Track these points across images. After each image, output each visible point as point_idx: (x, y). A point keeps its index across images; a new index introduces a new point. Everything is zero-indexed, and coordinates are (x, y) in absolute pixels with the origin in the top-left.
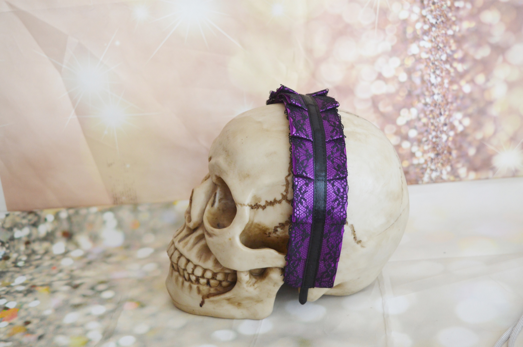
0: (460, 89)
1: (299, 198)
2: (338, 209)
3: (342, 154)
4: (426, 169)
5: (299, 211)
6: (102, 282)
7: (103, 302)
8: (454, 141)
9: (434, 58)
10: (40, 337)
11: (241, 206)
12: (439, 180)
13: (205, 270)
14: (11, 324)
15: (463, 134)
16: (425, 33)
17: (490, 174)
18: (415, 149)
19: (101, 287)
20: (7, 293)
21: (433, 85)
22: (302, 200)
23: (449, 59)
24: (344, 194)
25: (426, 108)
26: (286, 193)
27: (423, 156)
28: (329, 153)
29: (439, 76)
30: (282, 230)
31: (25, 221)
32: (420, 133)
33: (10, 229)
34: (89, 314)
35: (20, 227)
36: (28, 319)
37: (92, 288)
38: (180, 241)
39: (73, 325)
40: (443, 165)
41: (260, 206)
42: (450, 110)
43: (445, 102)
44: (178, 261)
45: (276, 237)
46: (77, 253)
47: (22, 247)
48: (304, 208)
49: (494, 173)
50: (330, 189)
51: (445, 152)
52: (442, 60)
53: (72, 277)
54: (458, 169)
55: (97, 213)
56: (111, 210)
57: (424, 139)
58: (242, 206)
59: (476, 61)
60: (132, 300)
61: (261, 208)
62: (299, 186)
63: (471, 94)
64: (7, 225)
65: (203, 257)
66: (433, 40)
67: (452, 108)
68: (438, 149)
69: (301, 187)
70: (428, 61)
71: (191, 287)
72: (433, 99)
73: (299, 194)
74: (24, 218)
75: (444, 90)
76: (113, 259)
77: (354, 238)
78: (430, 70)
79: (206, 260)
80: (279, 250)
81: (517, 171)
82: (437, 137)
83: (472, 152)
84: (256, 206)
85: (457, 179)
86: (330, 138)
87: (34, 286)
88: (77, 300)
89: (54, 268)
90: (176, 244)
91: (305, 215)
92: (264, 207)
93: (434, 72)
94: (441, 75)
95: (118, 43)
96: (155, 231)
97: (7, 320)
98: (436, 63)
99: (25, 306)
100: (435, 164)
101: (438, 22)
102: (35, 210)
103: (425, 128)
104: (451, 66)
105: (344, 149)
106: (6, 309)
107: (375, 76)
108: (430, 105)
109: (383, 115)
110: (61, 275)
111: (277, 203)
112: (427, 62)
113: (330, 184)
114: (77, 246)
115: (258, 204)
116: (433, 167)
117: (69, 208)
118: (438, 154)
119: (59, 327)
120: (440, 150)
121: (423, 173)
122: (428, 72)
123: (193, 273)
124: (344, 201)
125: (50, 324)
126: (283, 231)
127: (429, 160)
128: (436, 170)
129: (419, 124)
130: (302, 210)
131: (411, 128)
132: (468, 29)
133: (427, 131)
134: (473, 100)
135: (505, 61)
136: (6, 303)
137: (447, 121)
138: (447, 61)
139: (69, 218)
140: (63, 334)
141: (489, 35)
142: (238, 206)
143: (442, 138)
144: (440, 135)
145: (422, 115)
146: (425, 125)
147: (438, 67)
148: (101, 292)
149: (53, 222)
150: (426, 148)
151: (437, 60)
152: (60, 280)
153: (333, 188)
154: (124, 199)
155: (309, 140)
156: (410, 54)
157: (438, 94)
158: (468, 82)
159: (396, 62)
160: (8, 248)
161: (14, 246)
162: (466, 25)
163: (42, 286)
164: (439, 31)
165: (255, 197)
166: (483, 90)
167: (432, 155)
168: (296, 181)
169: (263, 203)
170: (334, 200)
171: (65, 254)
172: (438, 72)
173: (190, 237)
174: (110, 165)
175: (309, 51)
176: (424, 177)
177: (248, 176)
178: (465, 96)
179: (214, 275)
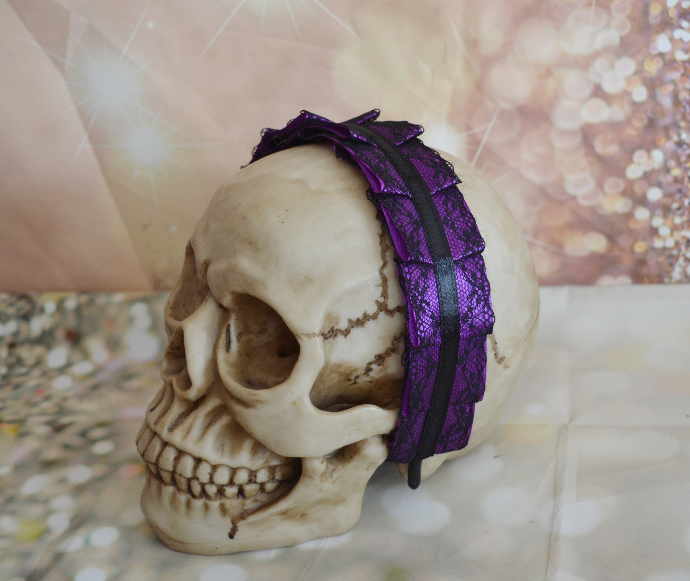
1: (417, 302)
2: (479, 308)
3: (464, 213)
5: (423, 326)
11: (308, 337)
13: (234, 471)
22: (424, 305)
24: (483, 281)
26: (384, 298)
28: (442, 214)
30: (381, 367)
38: (172, 429)
41: (339, 330)
44: (175, 466)
45: (369, 382)
48: (428, 318)
50: (460, 276)
58: (311, 338)
61: (340, 334)
62: (413, 281)
65: (227, 448)
69: (417, 282)
71: (206, 507)
73: (417, 295)
77: (495, 354)
79: (235, 450)
84: (331, 333)
86: (437, 187)
90: (165, 434)
91: (432, 330)
92: (345, 332)
105: (463, 203)
111: (369, 320)
113: (459, 268)
115: (335, 328)
123: (211, 482)
124: (485, 293)
126: (382, 369)
130: (426, 322)
142: (301, 339)
153: (465, 274)
155: (407, 197)
165: (329, 317)
168: (406, 273)
169: (343, 325)
170: (470, 295)
173: (192, 416)
177: (309, 280)
179: (252, 475)
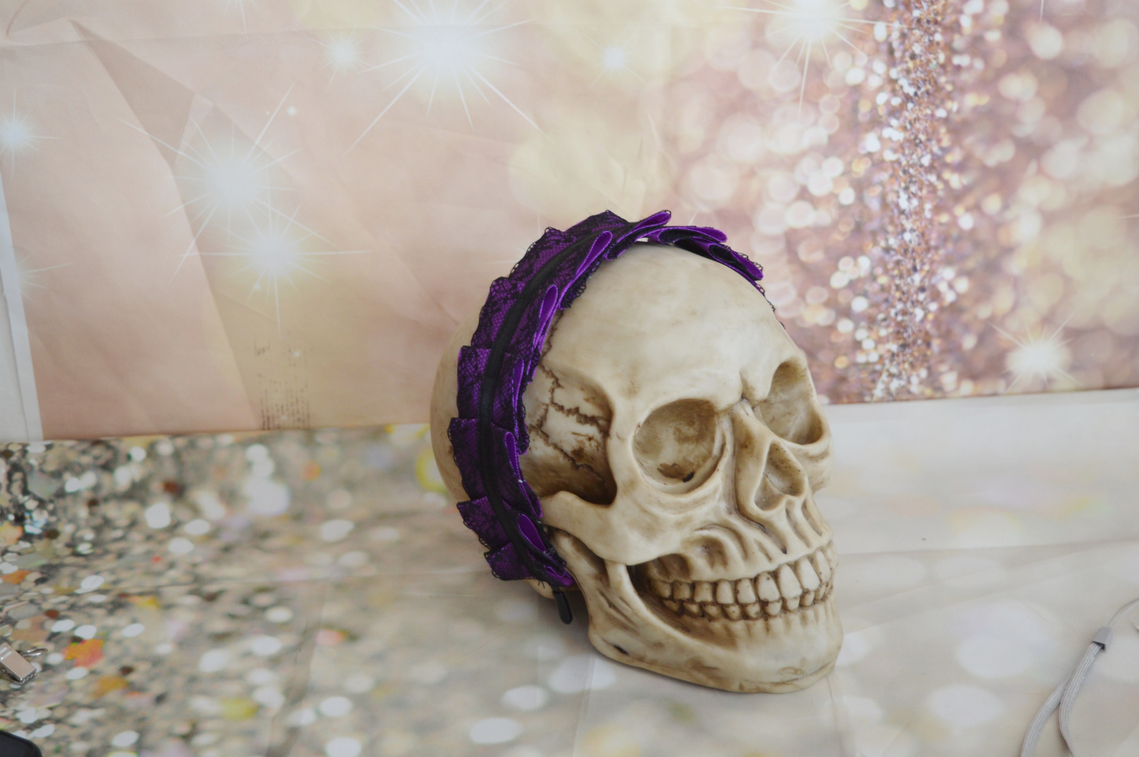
0: (954, 221)
4: (880, 373)
6: (263, 590)
7: (273, 629)
8: (937, 322)
9: (908, 162)
10: (160, 699)
12: (902, 396)
14: (93, 672)
15: (955, 309)
16: (894, 112)
17: (1001, 386)
18: (861, 334)
19: (263, 600)
20: (72, 607)
21: (902, 212)
23: (936, 164)
25: (887, 258)
27: (876, 348)
29: (915, 195)
31: (86, 460)
32: (874, 305)
33: (57, 475)
34: (248, 654)
35: (78, 470)
36: (127, 662)
37: (246, 602)
39: (222, 676)
40: (912, 365)
42: (932, 262)
43: (924, 246)
46: (197, 527)
47: (83, 512)
49: (1008, 385)
51: (919, 342)
52: (922, 166)
53: (198, 579)
54: (940, 374)
55: (232, 446)
56: (261, 441)
57: (881, 316)
59: (985, 171)
60: (329, 626)
63: (973, 231)
64: (51, 467)
66: (909, 126)
67: (936, 258)
68: (905, 335)
70: (896, 166)
72: (903, 239)
74: (84, 452)
75: (924, 223)
76: (274, 542)
78: (899, 185)
81: (1050, 380)
82: (905, 313)
83: (969, 342)
85: (938, 394)
87: (124, 595)
88: (220, 625)
89: (157, 559)
93: (906, 189)
94: (919, 194)
95: (292, 111)
96: (350, 485)
97: (85, 664)
98: (911, 171)
99: (116, 635)
100: (898, 364)
101: (919, 93)
102: (103, 439)
103: (884, 295)
104: (939, 177)
106: (77, 640)
107: (793, 193)
108: (894, 250)
109: (804, 267)
110: (173, 574)
112: (894, 169)
114: (196, 512)
116: (894, 370)
117: (174, 435)
118: (904, 346)
119: (193, 679)
120: (909, 336)
121: (874, 382)
122: (896, 187)
125: (172, 672)
127: (887, 355)
128: (899, 376)
129: (873, 288)
131: (857, 294)
132: (975, 109)
133: (886, 300)
134: (977, 244)
135: (1040, 171)
136: (74, 629)
137: (927, 284)
138: (931, 169)
139: (177, 455)
140: (204, 693)
141: (1014, 120)
143: (915, 316)
144: (911, 310)
145: (879, 271)
146: (883, 289)
147: (914, 179)
148: (264, 609)
149: (144, 462)
150: (883, 332)
151: (913, 166)
152: (174, 583)
154: (284, 419)
156: (863, 152)
157: (912, 230)
158: (968, 210)
159: (835, 166)
160: (52, 513)
161: (65, 509)
162: (972, 100)
163: (141, 594)
164: (920, 110)
166: (997, 225)
167: (894, 347)
171: (174, 529)
172: (913, 189)
174: (260, 352)
175: (671, 140)
176: (875, 388)
178: (962, 236)
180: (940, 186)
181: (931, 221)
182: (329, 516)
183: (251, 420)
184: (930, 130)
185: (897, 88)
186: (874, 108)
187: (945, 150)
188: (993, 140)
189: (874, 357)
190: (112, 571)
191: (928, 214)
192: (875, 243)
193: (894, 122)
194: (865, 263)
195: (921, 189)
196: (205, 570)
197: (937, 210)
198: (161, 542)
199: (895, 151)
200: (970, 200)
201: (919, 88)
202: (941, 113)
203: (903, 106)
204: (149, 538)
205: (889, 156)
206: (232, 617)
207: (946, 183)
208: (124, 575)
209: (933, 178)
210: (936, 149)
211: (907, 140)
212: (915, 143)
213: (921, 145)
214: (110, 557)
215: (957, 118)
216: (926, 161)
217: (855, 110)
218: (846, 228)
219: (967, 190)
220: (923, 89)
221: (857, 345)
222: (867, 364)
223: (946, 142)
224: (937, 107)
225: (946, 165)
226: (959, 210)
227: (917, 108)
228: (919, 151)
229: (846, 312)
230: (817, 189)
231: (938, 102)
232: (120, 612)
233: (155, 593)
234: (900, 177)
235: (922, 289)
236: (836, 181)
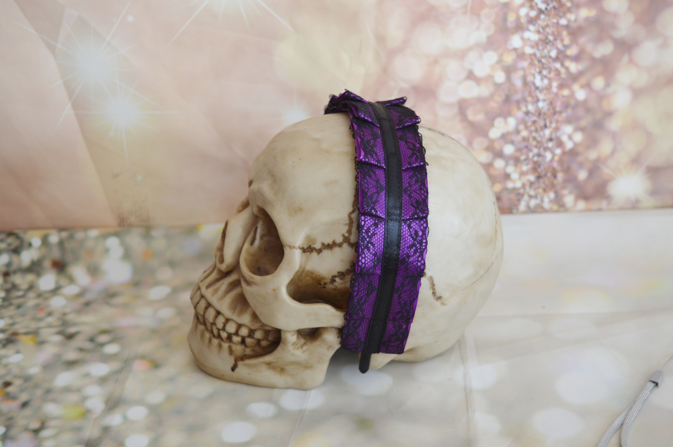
0: (572, 95)
1: (365, 242)
2: (415, 257)
3: (422, 187)
4: (522, 195)
5: (365, 259)
6: (104, 332)
7: (106, 359)
8: (561, 162)
9: (541, 54)
10: (25, 405)
11: (290, 248)
12: (539, 209)
13: (239, 326)
15: (573, 153)
16: (532, 21)
17: (604, 204)
18: (510, 169)
19: (103, 338)
21: (537, 88)
22: (369, 245)
23: (561, 56)
24: (423, 239)
25: (527, 118)
26: (349, 234)
27: (520, 178)
28: (405, 185)
29: (545, 77)
30: (342, 281)
31: (2, 246)
32: (519, 150)
34: (87, 375)
36: (8, 379)
37: (92, 340)
38: (208, 287)
39: (67, 390)
40: (545, 190)
41: (314, 249)
42: (557, 122)
43: (552, 111)
44: (205, 312)
45: (334, 289)
46: (71, 290)
48: (371, 255)
49: (609, 203)
50: (405, 231)
51: (549, 174)
52: (550, 57)
53: (65, 323)
54: (563, 196)
55: (97, 238)
56: (116, 234)
57: (523, 157)
58: (292, 249)
59: (594, 61)
60: (143, 357)
61: (315, 252)
62: (366, 227)
63: (585, 102)
65: (238, 309)
66: (541, 30)
67: (560, 119)
68: (539, 170)
69: (369, 228)
70: (533, 57)
71: (220, 346)
72: (538, 107)
73: (366, 237)
74: (2, 241)
75: (552, 96)
76: (118, 300)
77: (433, 293)
78: (535, 70)
79: (241, 313)
80: (337, 305)
81: (637, 201)
82: (539, 155)
83: (582, 175)
84: (309, 249)
85: (562, 209)
86: (407, 165)
87: (15, 334)
88: (72, 355)
89: (42, 310)
90: (203, 290)
91: (373, 264)
92: (319, 251)
93: (540, 73)
94: (549, 76)
95: (130, 19)
96: (172, 264)
98: (544, 61)
99: (5, 361)
100: (535, 189)
101: (549, 8)
102: (16, 231)
103: (525, 144)
104: (562, 65)
105: (425, 181)
107: (464, 75)
108: (532, 114)
109: (472, 125)
110: (50, 320)
111: (336, 247)
112: (532, 60)
113: (406, 226)
114: (71, 280)
115: (312, 247)
116: (532, 193)
117: (61, 229)
118: (539, 177)
119: (49, 391)
120: (542, 172)
121: (519, 200)
122: (533, 71)
123: (224, 329)
124: (422, 247)
125: (36, 386)
126: (343, 282)
127: (527, 183)
128: (536, 197)
129: (517, 138)
130: (369, 257)
131: (507, 142)
132: (587, 19)
133: (526, 147)
134: (588, 110)
135: (631, 61)
137: (554, 136)
138: (557, 59)
139: (61, 243)
140: (54, 401)
141: (613, 26)
142: (286, 248)
143: (546, 157)
144: (543, 153)
145: (522, 127)
146: (525, 139)
147: (545, 66)
148: (102, 345)
149: (40, 248)
150: (525, 168)
151: (545, 57)
152: (50, 326)
153: (410, 230)
154: (133, 219)
155: (381, 168)
156: (510, 48)
157: (544, 100)
158: (582, 87)
159: (491, 57)
162: (584, 13)
163: (26, 334)
164: (549, 20)
165: (309, 238)
166: (601, 97)
167: (532, 178)
168: (362, 221)
169: (318, 246)
170: (409, 246)
171: (56, 291)
172: (545, 72)
173: (221, 282)
174: (115, 176)
175: (381, 39)
176: (520, 205)
177: (300, 210)
178: (578, 104)
179: (251, 333)
180: (563, 71)
181: (557, 94)
182: (157, 283)
183: (111, 221)
184: (556, 33)
185: (534, 4)
186: (518, 18)
187: (566, 47)
188: (599, 40)
189: (518, 184)
190: (11, 317)
191: (554, 90)
192: (519, 108)
193: (532, 28)
194: (512, 122)
195: (550, 73)
196: (71, 317)
197: (561, 86)
198: (46, 299)
199: (532, 47)
200: (583, 80)
201: (548, 5)
202: (563, 22)
203: (537, 17)
204: (39, 295)
205: (529, 50)
206: (81, 350)
207: (567, 69)
208: (18, 319)
209: (558, 65)
210: (560, 46)
211: (541, 40)
212: (545, 42)
213: (550, 44)
214: (12, 308)
215: (574, 25)
216: (553, 54)
217: (505, 19)
218: (499, 98)
219: (581, 74)
220: (551, 5)
221: (507, 176)
222: (514, 189)
223: (567, 41)
224: (561, 17)
225: (567, 57)
226: (576, 87)
227: (547, 18)
228: (549, 47)
229: (500, 155)
230: (479, 73)
231: (561, 14)
232: (10, 346)
233: (35, 333)
234: (535, 64)
235: (551, 140)
236: (492, 67)
